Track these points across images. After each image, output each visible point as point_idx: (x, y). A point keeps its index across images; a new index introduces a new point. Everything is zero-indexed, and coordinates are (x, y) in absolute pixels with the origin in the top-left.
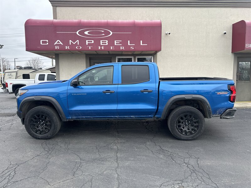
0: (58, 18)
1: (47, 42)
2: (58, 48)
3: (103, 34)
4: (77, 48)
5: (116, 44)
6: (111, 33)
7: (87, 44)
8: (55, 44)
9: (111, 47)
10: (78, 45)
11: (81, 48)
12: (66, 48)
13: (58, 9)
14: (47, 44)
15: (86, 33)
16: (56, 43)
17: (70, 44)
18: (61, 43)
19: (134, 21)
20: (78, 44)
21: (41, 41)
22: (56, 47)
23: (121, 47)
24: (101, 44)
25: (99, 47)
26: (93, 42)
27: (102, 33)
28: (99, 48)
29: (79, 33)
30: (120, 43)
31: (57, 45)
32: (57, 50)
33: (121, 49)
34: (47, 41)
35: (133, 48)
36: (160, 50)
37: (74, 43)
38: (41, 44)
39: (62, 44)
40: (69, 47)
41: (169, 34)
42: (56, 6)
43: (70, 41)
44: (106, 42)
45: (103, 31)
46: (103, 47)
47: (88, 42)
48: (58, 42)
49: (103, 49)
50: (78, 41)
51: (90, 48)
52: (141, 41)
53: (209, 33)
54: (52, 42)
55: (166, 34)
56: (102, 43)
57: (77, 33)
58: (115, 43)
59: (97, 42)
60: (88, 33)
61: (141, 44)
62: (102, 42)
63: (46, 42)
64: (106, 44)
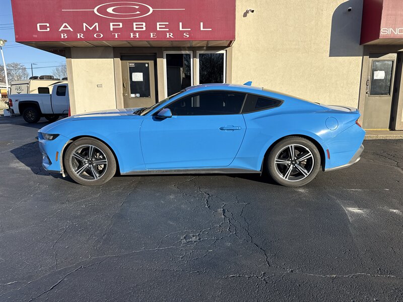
1: (48, 27)
2: (66, 37)
3: (138, 12)
4: (95, 36)
5: (160, 28)
6: (151, 10)
7: (112, 29)
8: (60, 30)
9: (152, 34)
10: (97, 32)
11: (102, 36)
12: (79, 37)
14: (48, 29)
15: (110, 10)
16: (62, 28)
17: (85, 30)
18: (70, 28)
20: (97, 30)
21: (38, 25)
22: (62, 35)
23: (168, 34)
24: (135, 29)
25: (132, 34)
26: (121, 26)
27: (136, 10)
28: (132, 37)
29: (98, 11)
30: (167, 26)
31: (63, 31)
32: (64, 40)
33: (168, 37)
34: (48, 25)
35: (188, 36)
36: (234, 39)
37: (91, 29)
38: (39, 29)
39: (72, 30)
40: (82, 35)
43: (85, 24)
44: (142, 25)
45: (137, 7)
46: (137, 34)
47: (113, 25)
48: (65, 27)
49: (138, 37)
50: (97, 24)
51: (116, 37)
52: (202, 24)
54: (55, 27)
56: (136, 28)
57: (95, 10)
58: (158, 26)
59: (128, 25)
60: (113, 10)
61: (202, 29)
62: (136, 25)
63: (45, 27)
64: (142, 28)
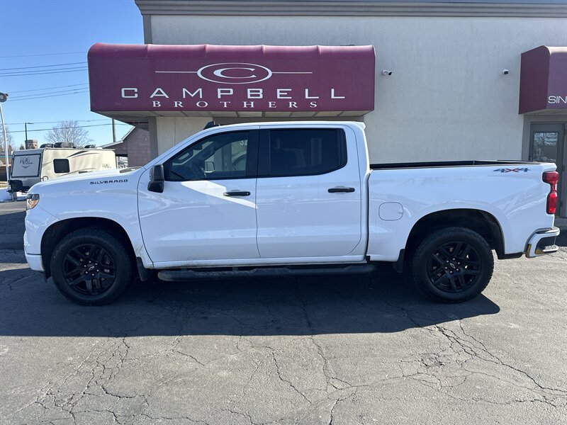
0: (154, 41)
1: (136, 93)
2: (160, 105)
3: (253, 76)
4: (198, 104)
5: (281, 96)
6: (270, 73)
7: (219, 97)
8: (152, 97)
9: (270, 103)
10: (201, 100)
12: (176, 106)
13: (156, 20)
14: (136, 96)
15: (218, 73)
16: (154, 95)
17: (184, 97)
18: (165, 95)
19: (317, 49)
20: (201, 97)
21: (123, 90)
22: (154, 102)
23: (290, 103)
24: (249, 97)
25: (245, 103)
26: (232, 93)
27: (252, 73)
28: (245, 106)
29: (202, 73)
30: (289, 94)
31: (156, 98)
32: (157, 109)
33: (291, 106)
34: (136, 90)
35: (316, 105)
36: (372, 108)
37: (192, 96)
38: (123, 96)
39: (167, 97)
40: (181, 103)
41: (390, 74)
42: (150, 15)
43: (184, 90)
44: (259, 91)
45: (253, 70)
46: (252, 103)
47: (222, 92)
48: (159, 92)
49: (252, 106)
50: (200, 90)
51: (225, 106)
52: (333, 90)
53: (472, 72)
54: (145, 92)
55: (384, 75)
56: (251, 95)
57: (199, 73)
58: (279, 94)
59: (241, 92)
60: (222, 73)
61: (333, 97)
62: (251, 91)
63: (132, 93)
64: (259, 95)
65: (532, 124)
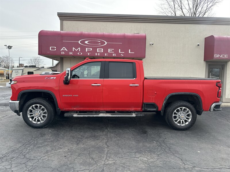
0: (64, 29)
3: (100, 44)
4: (78, 54)
5: (110, 51)
6: (106, 43)
7: (87, 51)
8: (61, 50)
9: (106, 54)
10: (79, 52)
11: (82, 54)
12: (70, 54)
13: (64, 22)
14: (55, 50)
15: (86, 42)
16: (62, 49)
17: (73, 51)
18: (66, 50)
19: (125, 34)
20: (80, 51)
21: (50, 47)
23: (113, 54)
24: (98, 51)
25: (96, 54)
26: (91, 50)
28: (96, 55)
29: (80, 42)
30: (113, 51)
31: (62, 51)
32: (63, 55)
35: (123, 55)
36: (144, 57)
37: (76, 50)
38: (50, 49)
40: (72, 53)
41: (153, 44)
42: (63, 20)
43: (73, 48)
45: (99, 41)
47: (87, 49)
48: (64, 49)
49: (99, 55)
51: (89, 54)
52: (130, 50)
53: (185, 45)
54: (59, 49)
55: (150, 45)
56: (99, 51)
57: (79, 42)
58: (109, 51)
59: (95, 50)
60: (88, 42)
61: (130, 52)
62: (99, 49)
63: (54, 49)
64: (101, 51)
65: (209, 65)
